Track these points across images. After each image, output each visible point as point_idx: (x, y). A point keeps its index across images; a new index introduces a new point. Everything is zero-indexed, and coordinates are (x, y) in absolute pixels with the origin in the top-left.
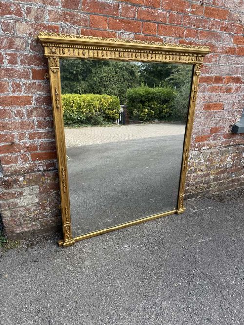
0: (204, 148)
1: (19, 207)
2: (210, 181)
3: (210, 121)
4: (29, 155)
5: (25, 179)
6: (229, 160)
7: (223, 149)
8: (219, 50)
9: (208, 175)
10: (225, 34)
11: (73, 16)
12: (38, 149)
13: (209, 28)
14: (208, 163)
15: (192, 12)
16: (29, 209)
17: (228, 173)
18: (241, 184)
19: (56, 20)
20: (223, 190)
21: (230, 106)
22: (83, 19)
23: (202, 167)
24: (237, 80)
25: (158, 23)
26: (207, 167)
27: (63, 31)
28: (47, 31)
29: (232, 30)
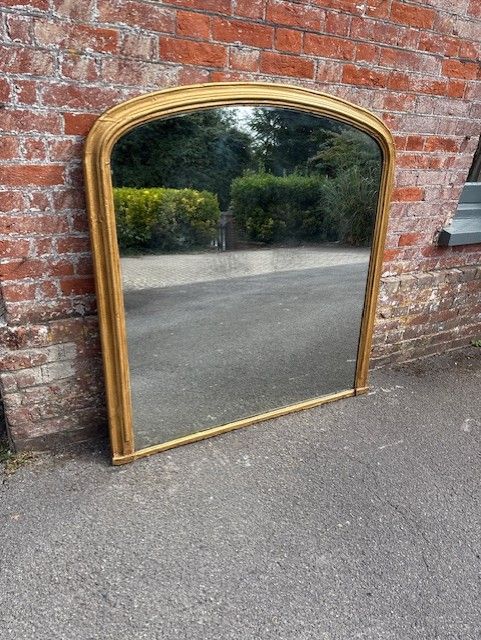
0: (387, 274)
1: (37, 385)
2: (397, 338)
3: (399, 223)
4: (56, 283)
5: (49, 330)
6: (433, 297)
7: (422, 277)
8: (417, 86)
9: (394, 326)
10: (427, 57)
11: (144, 12)
12: (75, 271)
13: (398, 44)
14: (394, 303)
15: (368, 12)
16: (57, 389)
17: (432, 322)
18: (455, 344)
19: (111, 18)
20: (423, 354)
21: (436, 194)
22: (163, 18)
23: (384, 311)
24: (449, 145)
25: (305, 32)
26: (393, 310)
27: (125, 41)
28: (94, 40)
29: (441, 49)
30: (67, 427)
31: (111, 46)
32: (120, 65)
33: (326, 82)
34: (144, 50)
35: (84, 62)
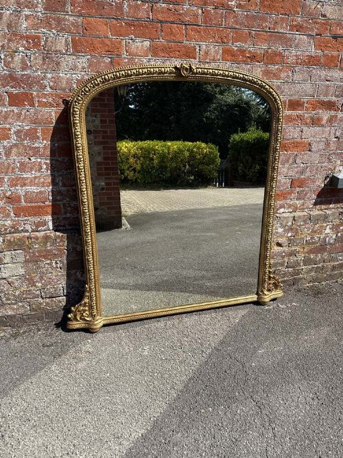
0: (282, 210)
2: (297, 263)
3: (288, 169)
4: (10, 208)
5: (4, 240)
6: (328, 231)
7: (316, 214)
8: (291, 60)
9: (293, 254)
10: (298, 36)
11: (59, 21)
12: (23, 200)
13: (269, 29)
14: (289, 235)
16: (13, 283)
17: (330, 252)
19: (35, 27)
21: (322, 146)
22: (73, 24)
23: (280, 240)
24: (330, 106)
25: (186, 25)
26: (289, 239)
27: (46, 41)
28: (25, 42)
29: (312, 29)
30: (21, 311)
31: (37, 45)
32: (43, 58)
33: (208, 61)
34: (61, 46)
35: (18, 58)
